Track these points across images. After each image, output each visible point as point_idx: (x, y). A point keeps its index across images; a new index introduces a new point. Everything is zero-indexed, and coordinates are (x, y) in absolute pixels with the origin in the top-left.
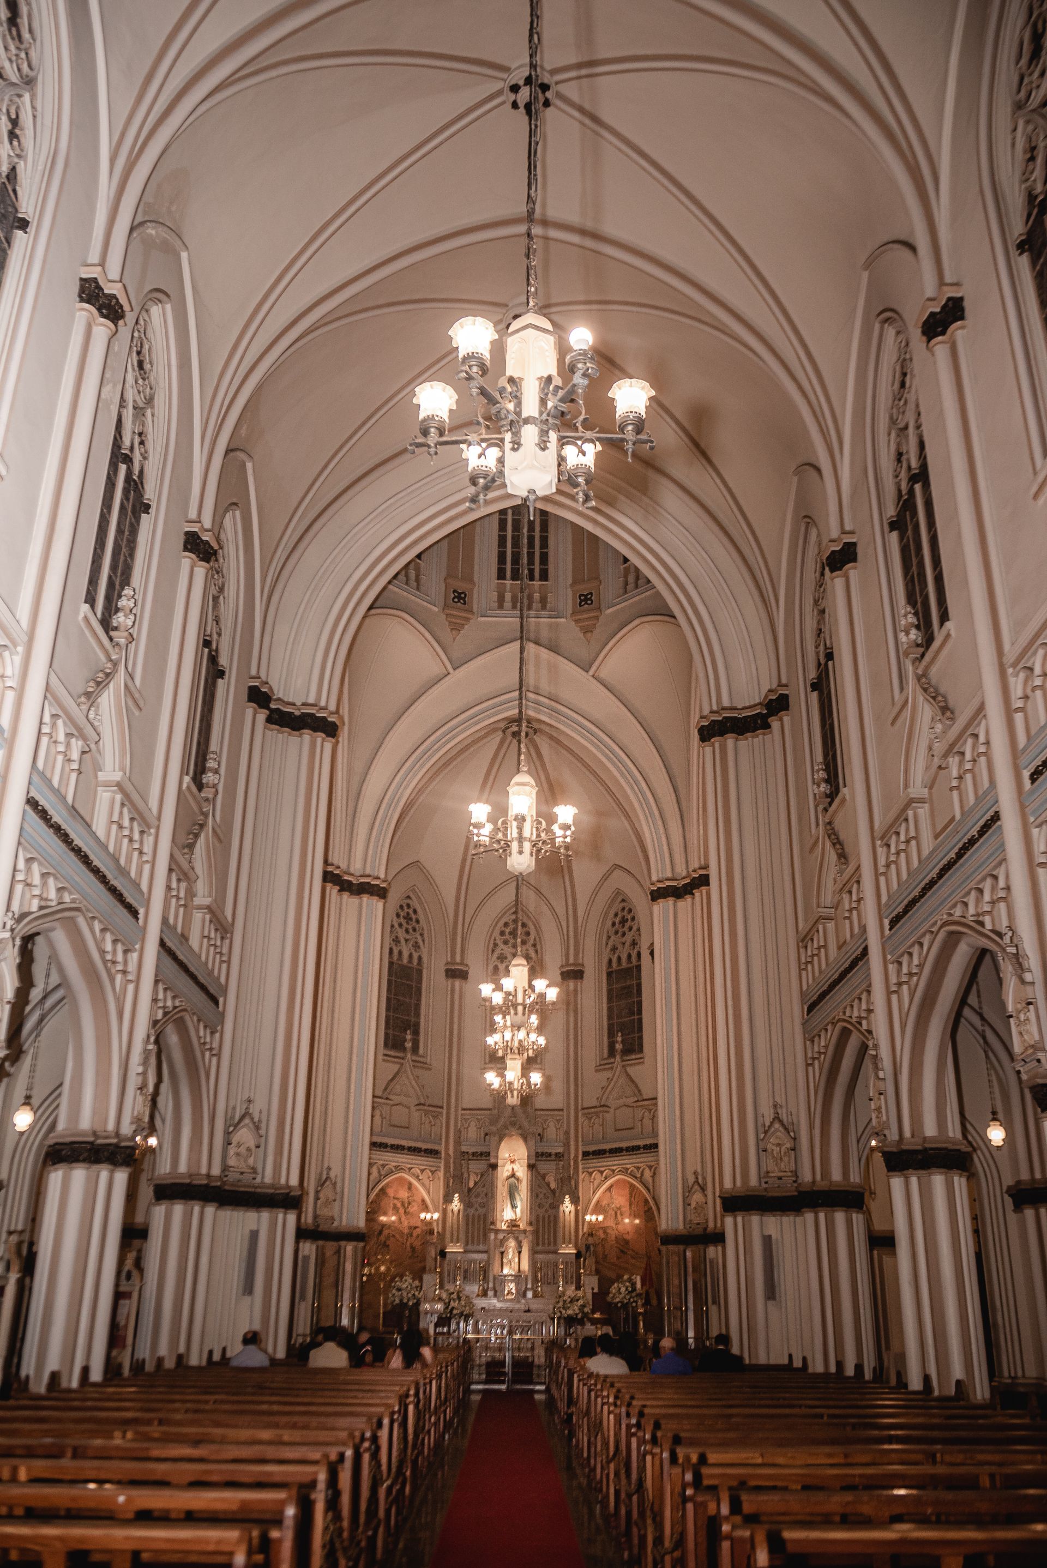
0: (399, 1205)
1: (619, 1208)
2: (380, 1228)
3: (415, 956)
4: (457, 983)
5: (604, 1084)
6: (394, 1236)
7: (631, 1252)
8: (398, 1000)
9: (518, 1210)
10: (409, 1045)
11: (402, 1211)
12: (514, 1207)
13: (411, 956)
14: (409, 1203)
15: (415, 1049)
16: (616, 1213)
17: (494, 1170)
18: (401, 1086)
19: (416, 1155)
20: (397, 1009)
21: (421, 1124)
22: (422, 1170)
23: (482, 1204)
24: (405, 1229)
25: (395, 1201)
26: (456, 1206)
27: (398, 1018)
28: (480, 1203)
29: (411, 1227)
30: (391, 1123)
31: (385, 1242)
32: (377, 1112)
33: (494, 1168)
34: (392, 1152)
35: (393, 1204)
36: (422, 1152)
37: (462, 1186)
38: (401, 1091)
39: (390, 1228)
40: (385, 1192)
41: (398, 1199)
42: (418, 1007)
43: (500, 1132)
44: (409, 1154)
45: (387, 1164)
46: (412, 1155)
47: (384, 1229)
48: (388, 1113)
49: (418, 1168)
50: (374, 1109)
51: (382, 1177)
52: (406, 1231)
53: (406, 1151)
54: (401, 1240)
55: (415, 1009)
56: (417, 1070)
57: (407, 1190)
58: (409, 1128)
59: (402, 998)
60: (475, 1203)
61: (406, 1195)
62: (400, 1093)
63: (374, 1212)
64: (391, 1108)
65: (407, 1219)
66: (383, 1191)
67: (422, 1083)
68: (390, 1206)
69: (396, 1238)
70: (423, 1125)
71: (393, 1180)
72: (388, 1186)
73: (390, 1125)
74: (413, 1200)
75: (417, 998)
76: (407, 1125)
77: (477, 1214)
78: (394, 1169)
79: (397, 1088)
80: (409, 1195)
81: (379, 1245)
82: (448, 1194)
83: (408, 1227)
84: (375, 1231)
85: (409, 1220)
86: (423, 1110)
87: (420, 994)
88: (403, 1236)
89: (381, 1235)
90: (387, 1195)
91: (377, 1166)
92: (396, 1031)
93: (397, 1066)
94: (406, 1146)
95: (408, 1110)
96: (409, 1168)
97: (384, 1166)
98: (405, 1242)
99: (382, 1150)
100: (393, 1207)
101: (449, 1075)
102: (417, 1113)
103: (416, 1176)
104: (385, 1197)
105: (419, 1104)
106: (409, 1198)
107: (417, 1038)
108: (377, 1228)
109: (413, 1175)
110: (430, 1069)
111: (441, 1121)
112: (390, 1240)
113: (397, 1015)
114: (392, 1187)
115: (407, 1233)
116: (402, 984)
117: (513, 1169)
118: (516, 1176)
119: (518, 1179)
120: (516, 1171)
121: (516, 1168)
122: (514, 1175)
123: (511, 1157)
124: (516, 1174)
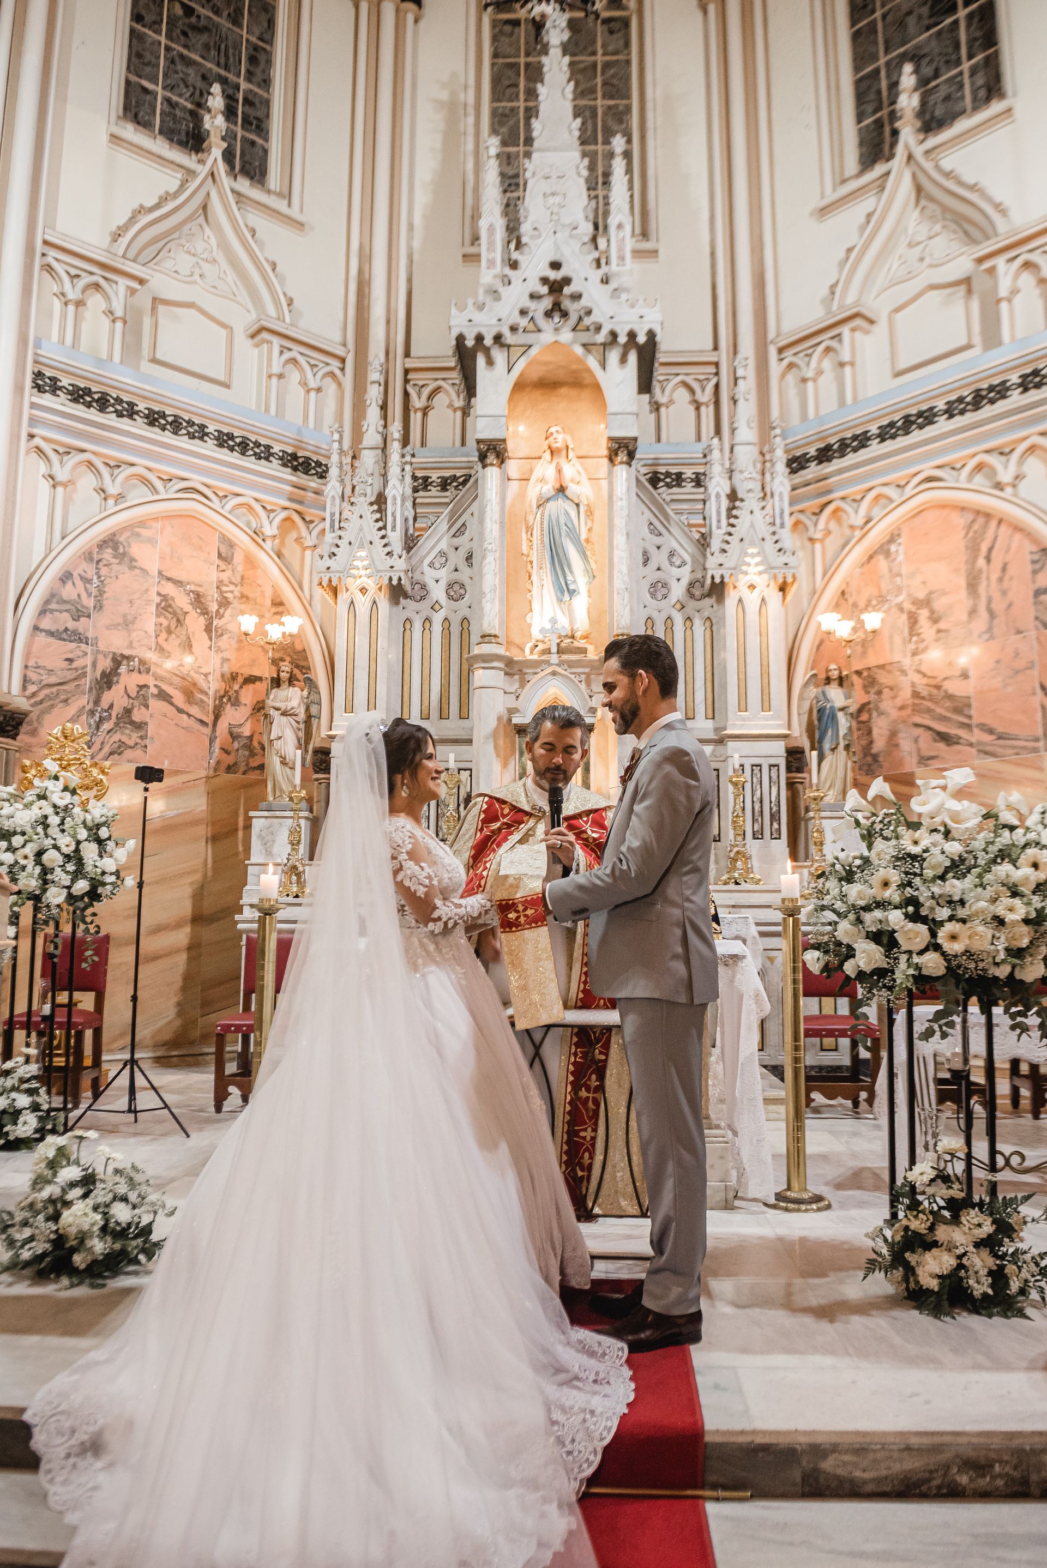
0: (182, 601)
1: (927, 602)
2: (105, 664)
5: (853, 238)
6: (163, 696)
7: (977, 736)
8: (189, 11)
9: (581, 604)
10: (215, 123)
11: (195, 623)
12: (565, 590)
14: (224, 603)
15: (245, 165)
16: (913, 620)
17: (492, 465)
18: (195, 259)
19: (249, 462)
20: (185, 34)
21: (270, 376)
22: (273, 511)
23: (456, 587)
24: (210, 678)
25: (169, 589)
26: (363, 590)
27: (188, 62)
28: (450, 586)
29: (234, 677)
30: (159, 356)
31: (128, 711)
32: (95, 302)
33: (491, 458)
34: (154, 433)
35: (159, 594)
36: (275, 462)
37: (384, 527)
38: (197, 272)
39: (148, 671)
40: (124, 554)
41: (178, 583)
42: (262, 58)
43: (509, 346)
44: (224, 454)
45: (132, 465)
46: (234, 458)
47: (123, 669)
48: (147, 321)
49: (256, 500)
50: (81, 283)
51: (111, 502)
52: (214, 686)
53: (211, 443)
54: (194, 710)
55: (253, 60)
56: (255, 219)
57: (217, 561)
58: (227, 386)
59: (204, 12)
60: (431, 584)
61: (214, 576)
62: (192, 275)
63: (79, 613)
64: (154, 309)
65: (219, 650)
66: (115, 548)
67: (271, 258)
68: (149, 602)
69: (172, 704)
70: (274, 380)
71: (156, 519)
72: (138, 535)
73: (154, 361)
74: (238, 594)
75: (257, 32)
76: (221, 377)
77: (438, 618)
78: (159, 484)
79: (181, 261)
80: (224, 576)
81: (101, 720)
82: (335, 550)
83: (223, 676)
84: (84, 675)
85: (226, 655)
86: (276, 342)
87: (271, 24)
88: (202, 701)
89: (109, 688)
90: (132, 564)
91: (90, 464)
92: (180, 95)
93: (171, 181)
94: (211, 429)
95: (223, 332)
96: (221, 494)
97: (116, 466)
98: (209, 719)
99: (110, 419)
100: (158, 605)
101: (366, 257)
102: (256, 351)
103: (248, 524)
104: (126, 569)
105: (263, 329)
106: (224, 589)
107: (259, 141)
108: (94, 665)
109: (237, 517)
110: (300, 225)
111: (339, 384)
112: (147, 707)
113: (185, 52)
114: (152, 541)
115: (216, 691)
117: (559, 471)
118: (568, 493)
119: (578, 505)
120: (572, 481)
121: (570, 471)
122: (562, 490)
123: (551, 439)
124: (572, 489)
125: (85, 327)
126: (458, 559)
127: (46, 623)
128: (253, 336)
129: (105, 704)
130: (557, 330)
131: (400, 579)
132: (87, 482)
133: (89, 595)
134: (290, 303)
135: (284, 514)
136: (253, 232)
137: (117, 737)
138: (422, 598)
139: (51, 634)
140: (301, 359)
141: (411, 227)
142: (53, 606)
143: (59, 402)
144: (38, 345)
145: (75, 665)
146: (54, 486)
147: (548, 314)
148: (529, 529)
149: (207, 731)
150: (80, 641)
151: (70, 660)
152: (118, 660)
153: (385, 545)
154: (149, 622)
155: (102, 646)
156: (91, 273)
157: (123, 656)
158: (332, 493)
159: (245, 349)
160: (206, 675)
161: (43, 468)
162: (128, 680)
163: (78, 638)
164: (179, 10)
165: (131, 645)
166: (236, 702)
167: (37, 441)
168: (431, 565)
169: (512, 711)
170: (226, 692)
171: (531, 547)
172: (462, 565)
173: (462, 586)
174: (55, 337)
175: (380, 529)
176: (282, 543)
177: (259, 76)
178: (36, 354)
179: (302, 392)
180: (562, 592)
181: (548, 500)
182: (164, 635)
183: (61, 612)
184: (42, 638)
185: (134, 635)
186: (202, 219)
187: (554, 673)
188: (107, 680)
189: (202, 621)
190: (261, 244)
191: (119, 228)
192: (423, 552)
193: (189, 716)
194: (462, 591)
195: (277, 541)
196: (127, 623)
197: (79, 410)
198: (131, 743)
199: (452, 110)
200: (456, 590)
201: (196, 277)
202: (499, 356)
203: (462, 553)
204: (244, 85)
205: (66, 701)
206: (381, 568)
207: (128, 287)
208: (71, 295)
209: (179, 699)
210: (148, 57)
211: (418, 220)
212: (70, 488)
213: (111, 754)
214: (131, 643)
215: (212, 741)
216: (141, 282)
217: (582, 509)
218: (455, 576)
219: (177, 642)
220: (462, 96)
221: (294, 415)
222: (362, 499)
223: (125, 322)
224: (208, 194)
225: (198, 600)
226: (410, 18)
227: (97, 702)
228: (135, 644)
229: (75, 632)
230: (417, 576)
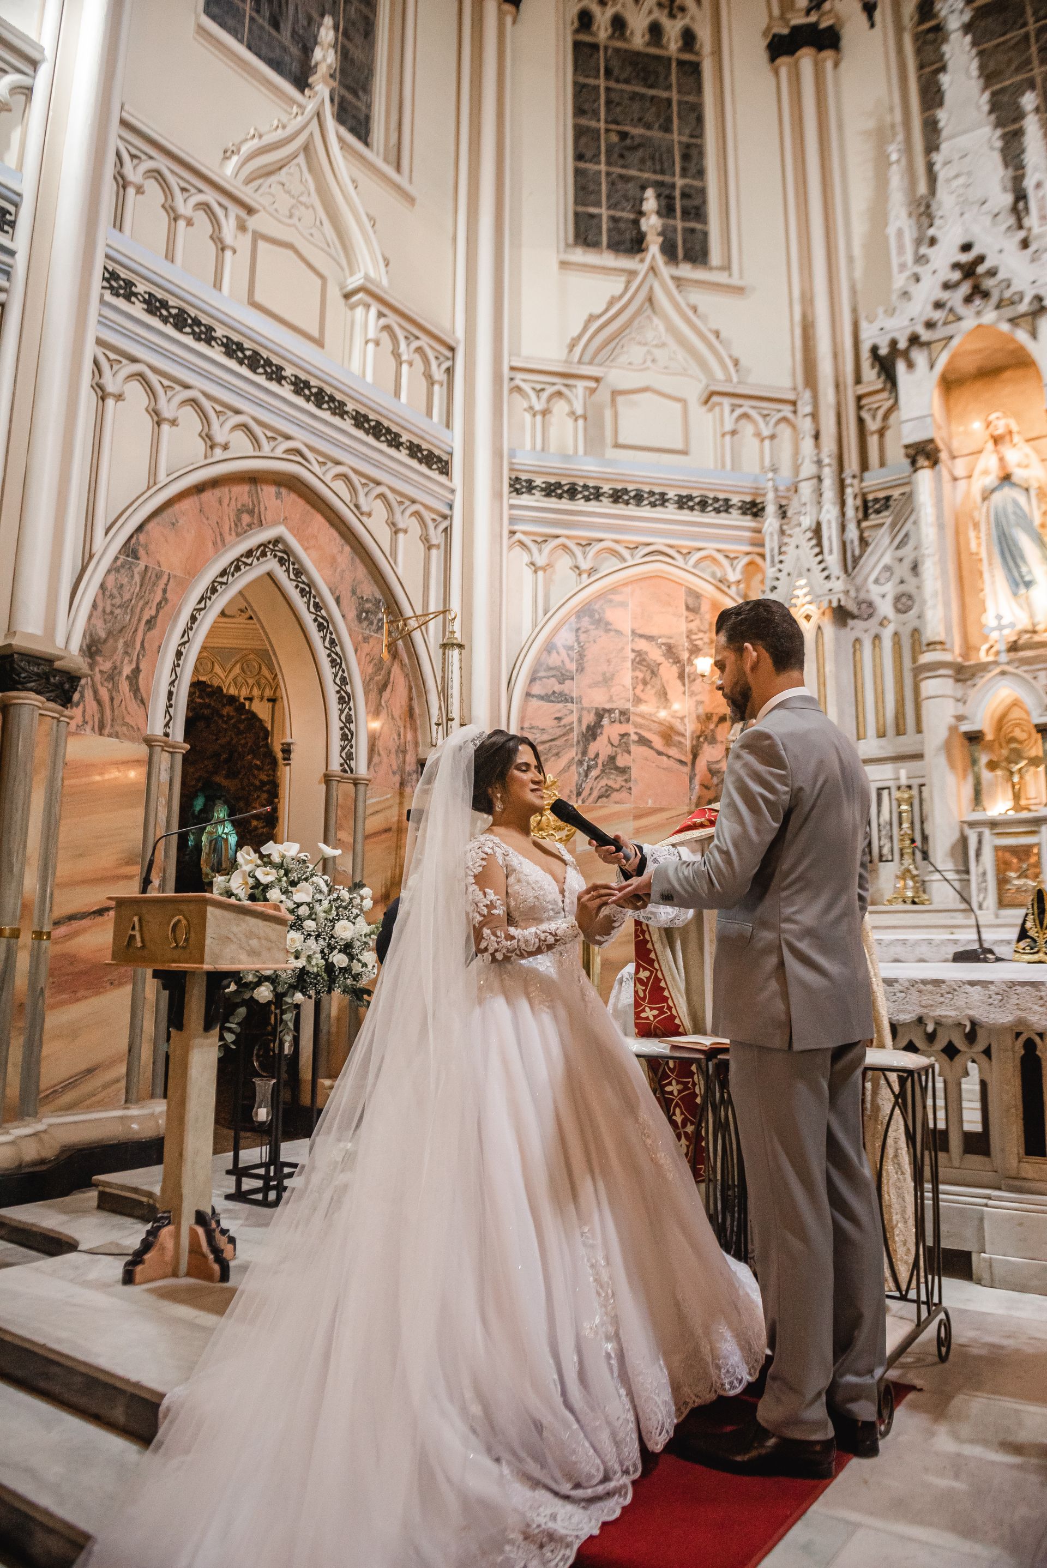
0: (655, 654)
2: (589, 719)
3: (673, 29)
4: (808, 59)
6: (643, 741)
8: (623, 136)
10: (652, 223)
11: (668, 672)
12: (1020, 582)
13: (655, 30)
15: (686, 252)
17: (922, 467)
18: (645, 349)
19: (710, 518)
20: (622, 156)
21: (723, 435)
22: (736, 558)
23: (904, 600)
24: (687, 720)
25: (642, 645)
26: (808, 617)
27: (625, 179)
28: (897, 599)
29: (709, 717)
30: (621, 441)
31: (612, 759)
32: (560, 407)
33: (922, 461)
34: (620, 509)
35: (633, 651)
36: (735, 513)
37: (821, 553)
38: (649, 358)
39: (628, 720)
40: (600, 620)
41: (650, 638)
42: (694, 152)
43: (928, 344)
44: (685, 515)
45: (601, 540)
46: (696, 516)
47: (605, 721)
48: (608, 414)
49: (719, 551)
50: (545, 395)
51: (585, 576)
52: (690, 728)
53: (671, 507)
54: (673, 752)
55: (686, 157)
56: (697, 297)
57: (685, 613)
58: (685, 453)
59: (637, 131)
60: (877, 601)
61: (683, 627)
62: (645, 362)
63: (563, 677)
64: (613, 401)
65: (692, 694)
66: (591, 616)
67: (714, 326)
68: (624, 659)
69: (652, 748)
70: (728, 438)
71: (625, 584)
72: (611, 601)
73: (617, 446)
74: (707, 640)
75: (687, 131)
76: (679, 446)
77: (887, 634)
78: (626, 553)
79: (634, 352)
80: (693, 626)
81: (589, 768)
82: (776, 583)
83: (698, 717)
84: (572, 730)
85: (699, 698)
86: (726, 402)
87: (700, 120)
88: (680, 742)
89: (595, 739)
90: (607, 627)
91: (565, 547)
92: (623, 210)
93: (615, 285)
94: (671, 494)
95: (678, 406)
96: (685, 551)
97: (587, 544)
98: (688, 758)
99: (580, 505)
100: (633, 661)
101: (807, 300)
102: (710, 415)
103: (713, 575)
104: (602, 633)
105: (713, 394)
106: (694, 637)
107: (698, 226)
108: (580, 720)
109: (703, 570)
110: (739, 290)
111: (794, 427)
112: (629, 752)
113: (623, 171)
114: (623, 605)
115: (693, 732)
116: (634, 96)
117: (1001, 459)
118: (1015, 479)
119: (1027, 490)
120: (1019, 465)
121: (1013, 456)
122: (1006, 478)
123: (991, 427)
124: (1019, 474)
125: (553, 432)
126: (903, 570)
127: (537, 689)
128: (706, 402)
129: (591, 754)
130: (978, 313)
131: (839, 601)
132: (564, 562)
133: (572, 660)
134: (736, 363)
135: (746, 560)
136: (695, 309)
137: (604, 782)
138: (870, 616)
139: (541, 698)
140: (753, 413)
141: (850, 259)
142: (541, 674)
143: (534, 500)
144: (512, 454)
145: (563, 722)
146: (535, 572)
147: (968, 300)
148: (976, 526)
149: (686, 769)
150: (566, 701)
151: (559, 719)
152: (600, 714)
153: (823, 570)
154: (626, 676)
155: (585, 703)
156: (554, 384)
157: (605, 710)
158: (770, 530)
159: (700, 416)
160: (682, 719)
161: (526, 558)
162: (611, 731)
163: (564, 698)
164: (614, 138)
165: (611, 700)
166: (712, 740)
167: (518, 536)
168: (876, 581)
169: (960, 718)
170: (702, 732)
171: (979, 545)
172: (908, 576)
173: (910, 597)
174: (528, 446)
175: (817, 555)
176: (748, 586)
177: (693, 168)
178: (511, 463)
179: (756, 442)
180: (1017, 585)
181: (993, 491)
182: (640, 687)
183: (548, 677)
184: (534, 703)
185: (613, 690)
186: (649, 312)
187: (1003, 673)
188: (592, 732)
189: (675, 670)
190: (704, 318)
191: (573, 339)
192: (866, 570)
193: (669, 757)
194: (910, 603)
195: (742, 586)
196: (607, 680)
197: (553, 503)
198: (616, 786)
200: (904, 602)
201: (649, 363)
202: (919, 357)
203: (907, 563)
204: (680, 182)
205: (557, 754)
206: (820, 593)
207: (586, 388)
208: (538, 407)
209: (658, 742)
210: (592, 187)
212: (549, 571)
213: (600, 797)
214: (611, 697)
215: (691, 779)
216: (597, 380)
217: (1033, 493)
218: (902, 588)
219: (653, 692)
220: (888, 118)
222: (797, 530)
223: (586, 419)
224: (651, 288)
225: (670, 651)
226: (829, 65)
227: (584, 753)
228: (614, 698)
229: (561, 694)
230: (862, 596)
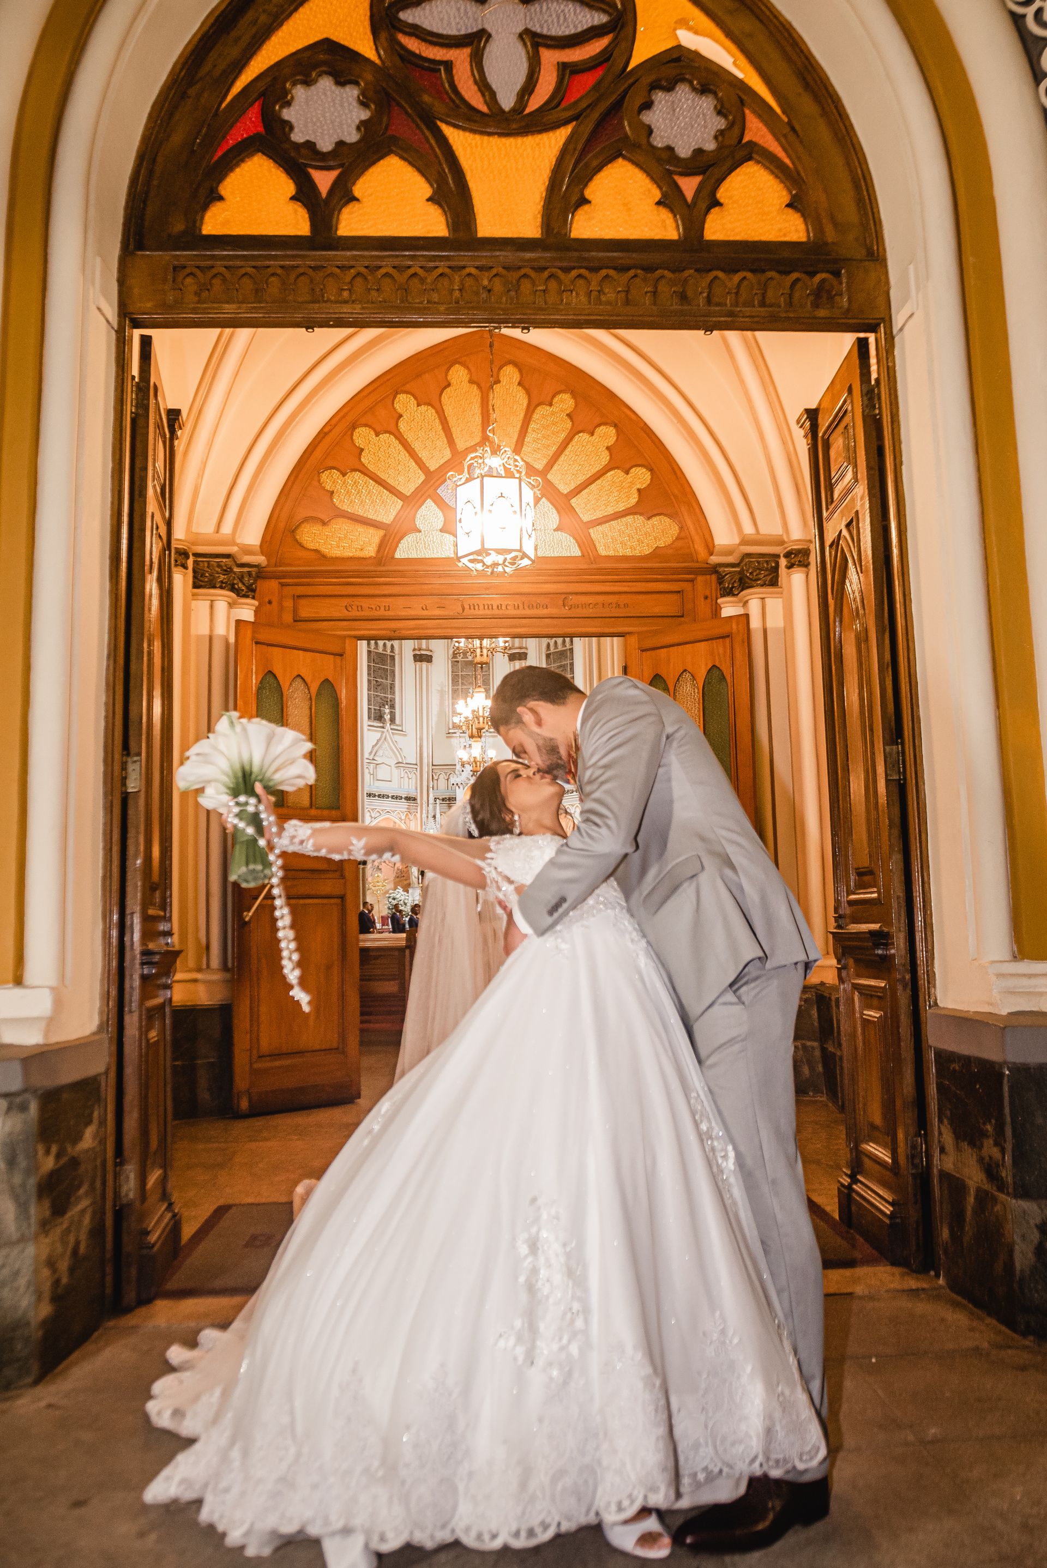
4: (424, 664)
8: (377, 681)
10: (387, 717)
15: (393, 720)
18: (385, 749)
20: (376, 688)
21: (401, 778)
30: (378, 778)
32: (367, 771)
42: (394, 688)
55: (391, 688)
56: (396, 736)
64: (376, 767)
76: (392, 780)
78: (381, 812)
86: (402, 769)
87: (395, 678)
91: (368, 810)
93: (379, 735)
94: (390, 795)
95: (389, 767)
97: (373, 810)
101: (421, 739)
102: (397, 771)
110: (404, 733)
116: (380, 668)
128: (397, 766)
134: (405, 754)
136: (395, 739)
159: (395, 771)
186: (384, 741)
199: (442, 693)
204: (389, 696)
207: (373, 765)
211: (434, 726)
221: (406, 787)
226: (430, 668)
